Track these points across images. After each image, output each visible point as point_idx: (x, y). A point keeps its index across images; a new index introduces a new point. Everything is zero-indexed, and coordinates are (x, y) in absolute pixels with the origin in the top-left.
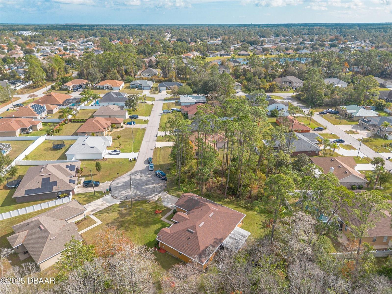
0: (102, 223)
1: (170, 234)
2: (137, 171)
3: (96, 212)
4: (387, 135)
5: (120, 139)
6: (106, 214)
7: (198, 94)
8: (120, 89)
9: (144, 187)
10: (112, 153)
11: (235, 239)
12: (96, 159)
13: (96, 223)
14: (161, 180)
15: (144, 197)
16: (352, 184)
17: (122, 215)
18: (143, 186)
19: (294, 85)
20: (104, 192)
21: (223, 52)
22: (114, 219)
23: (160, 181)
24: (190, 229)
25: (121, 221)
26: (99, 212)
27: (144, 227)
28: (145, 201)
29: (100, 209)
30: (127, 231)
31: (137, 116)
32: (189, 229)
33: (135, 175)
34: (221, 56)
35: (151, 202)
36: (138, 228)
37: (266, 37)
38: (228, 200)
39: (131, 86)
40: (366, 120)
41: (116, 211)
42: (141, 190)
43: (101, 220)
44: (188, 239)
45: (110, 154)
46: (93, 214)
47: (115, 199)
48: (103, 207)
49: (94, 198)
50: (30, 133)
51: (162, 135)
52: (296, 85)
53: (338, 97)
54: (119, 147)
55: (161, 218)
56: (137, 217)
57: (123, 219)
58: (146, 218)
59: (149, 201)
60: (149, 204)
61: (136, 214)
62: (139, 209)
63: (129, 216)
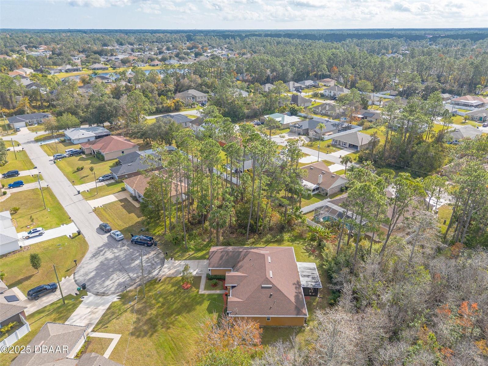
0: (120, 335)
1: (243, 302)
2: (99, 248)
3: (94, 326)
4: (323, 136)
5: (19, 212)
6: (114, 320)
7: (90, 125)
9: (133, 265)
10: (31, 236)
11: (309, 276)
12: (10, 253)
13: (112, 340)
14: (148, 247)
15: (147, 277)
16: (340, 187)
17: (139, 312)
18: (130, 264)
19: (198, 100)
20: (75, 295)
21: (69, 67)
22: (134, 322)
23: (148, 249)
24: (263, 284)
25: (147, 320)
26: (98, 324)
27: (187, 313)
28: (154, 281)
29: (97, 318)
30: (169, 328)
31: (18, 172)
32: (263, 286)
33: (102, 253)
34: (67, 71)
35: (163, 279)
36: (180, 318)
37: (109, 46)
38: (252, 240)
40: (297, 125)
41: (126, 311)
42: (133, 270)
43: (115, 332)
44: (270, 297)
45: (28, 238)
46: (93, 331)
47: (104, 297)
48: (97, 314)
49: (69, 309)
51: (86, 190)
52: (200, 100)
53: (257, 107)
54: (32, 223)
55: (198, 292)
56: (163, 304)
57: (147, 317)
58: (179, 301)
59: (159, 280)
60: (162, 282)
61: (159, 302)
62: (156, 295)
63: (151, 309)
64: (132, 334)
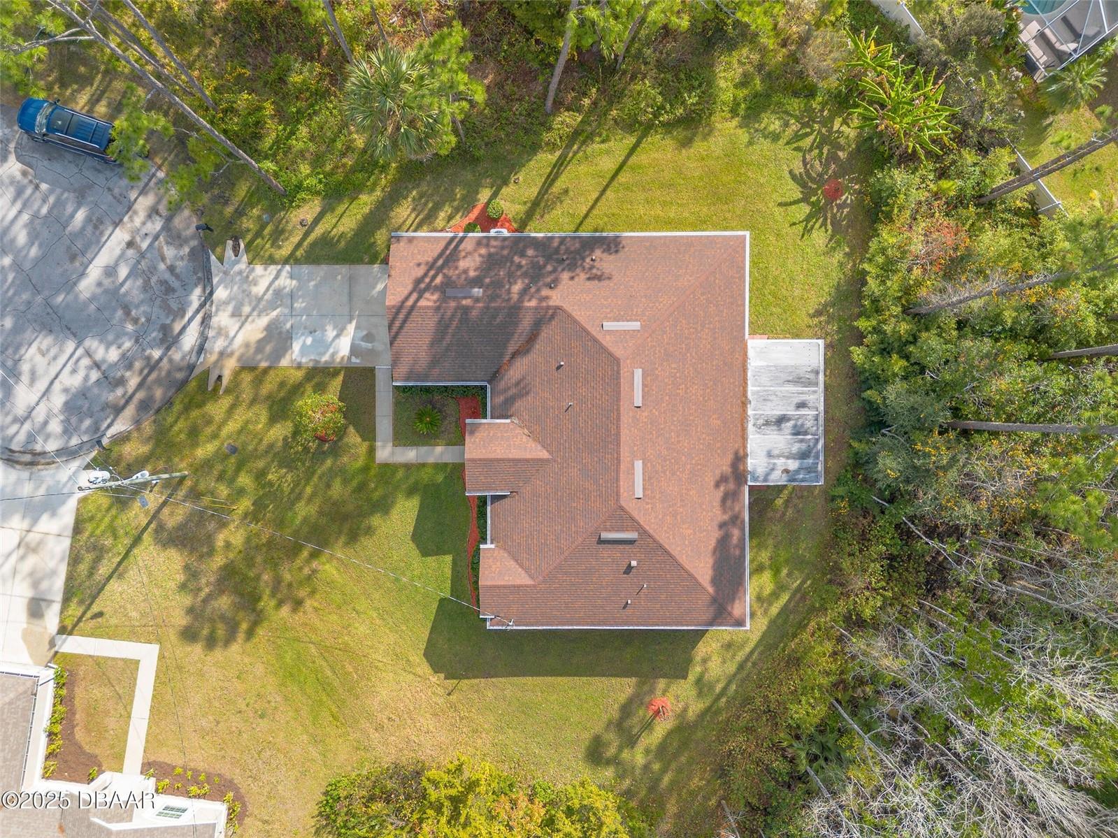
0: (154, 648)
1: (534, 586)
6: (114, 585)
9: (84, 290)
11: (781, 420)
15: (166, 365)
17: (186, 542)
22: (183, 587)
28: (198, 386)
32: (606, 535)
35: (227, 372)
36: (327, 566)
41: (139, 540)
43: (135, 634)
44: (627, 573)
46: (63, 629)
48: (47, 555)
55: (372, 451)
56: (259, 505)
57: (219, 561)
58: (309, 490)
59: (213, 378)
60: (228, 391)
61: (241, 492)
62: (221, 457)
63: (223, 525)
64: (189, 635)
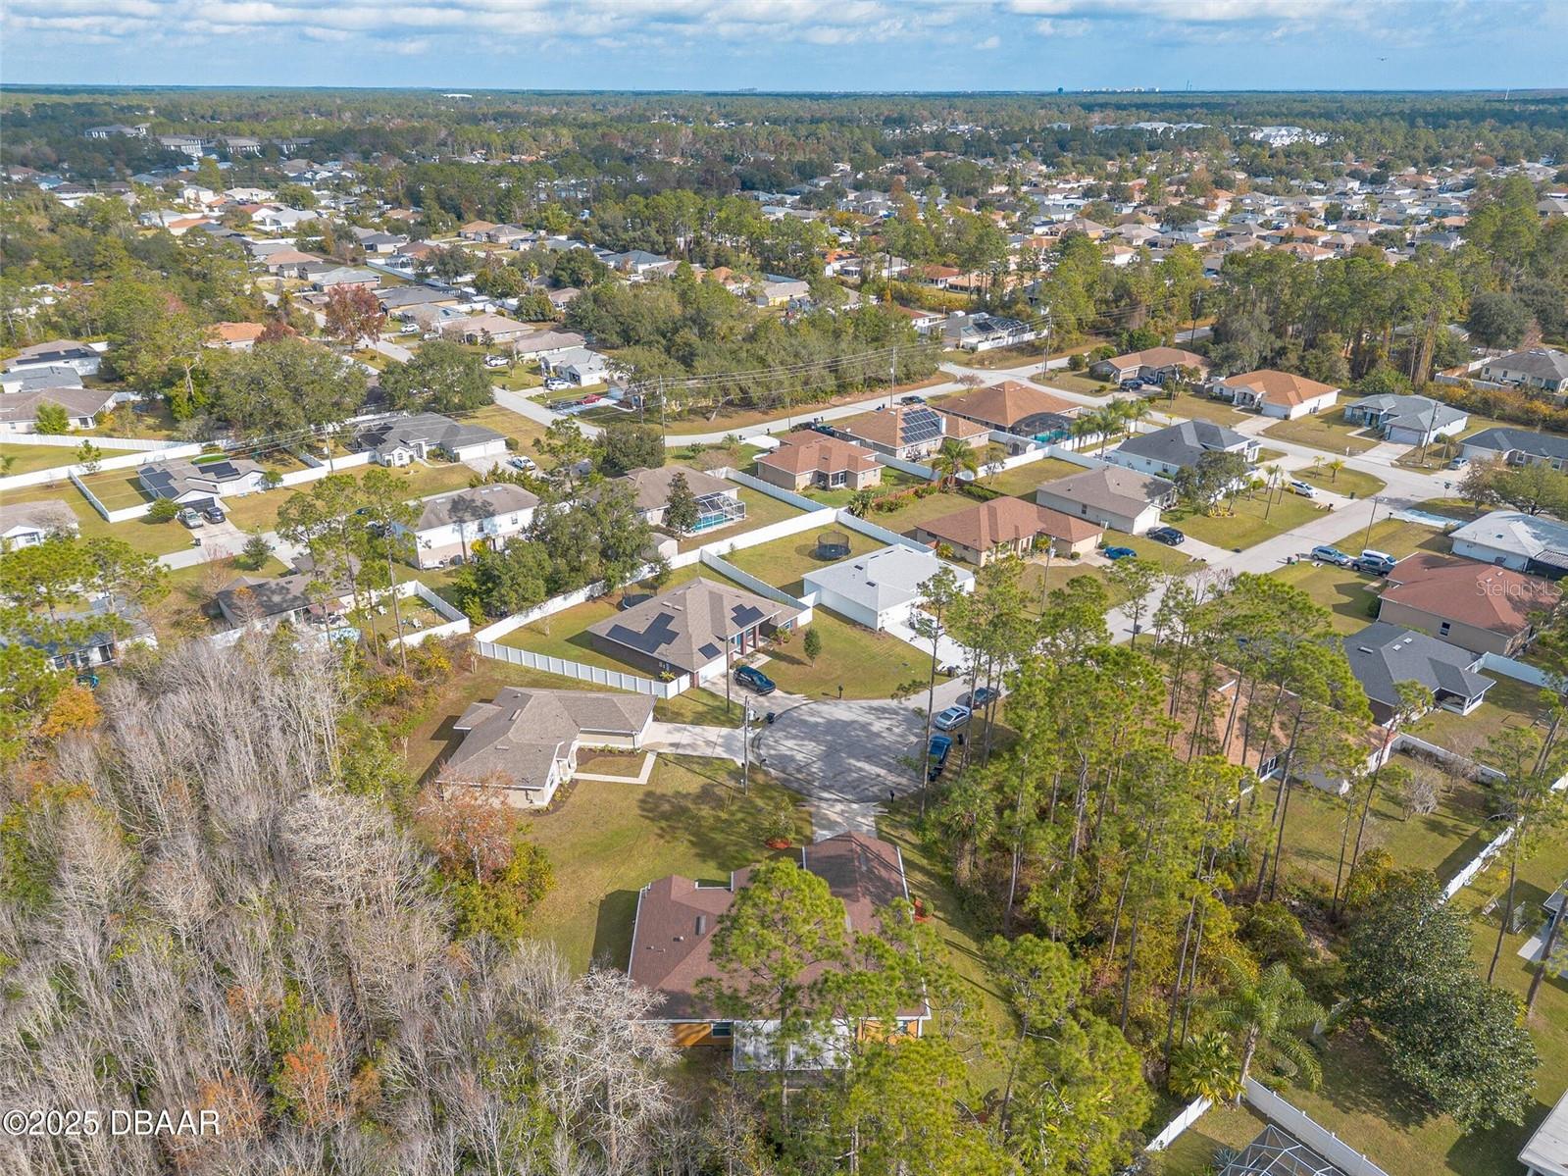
0: (646, 783)
2: (905, 708)
3: (675, 752)
8: (1287, 417)
13: (637, 775)
17: (705, 795)
22: (678, 793)
25: (683, 807)
26: (679, 755)
28: (801, 799)
33: (886, 716)
39: (1348, 413)
41: (707, 778)
43: (653, 776)
46: (659, 754)
47: (748, 749)
50: (832, 490)
